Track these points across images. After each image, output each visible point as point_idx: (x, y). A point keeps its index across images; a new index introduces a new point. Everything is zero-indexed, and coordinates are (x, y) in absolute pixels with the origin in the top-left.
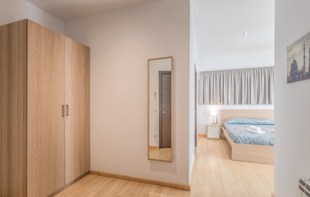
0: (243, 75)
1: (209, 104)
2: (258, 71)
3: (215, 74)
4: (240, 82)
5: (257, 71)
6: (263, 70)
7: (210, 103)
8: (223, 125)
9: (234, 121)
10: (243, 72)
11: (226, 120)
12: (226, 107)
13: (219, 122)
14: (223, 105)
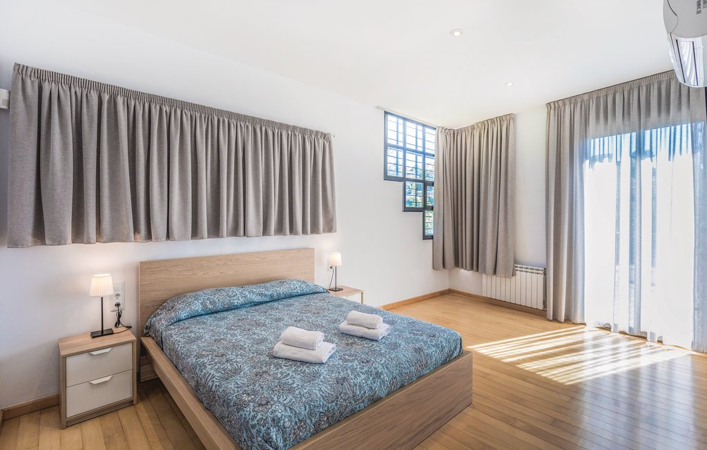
0: (224, 132)
1: (73, 242)
2: (264, 129)
3: (106, 97)
4: (212, 157)
5: (261, 130)
6: (277, 131)
7: (79, 234)
8: (147, 328)
9: (197, 307)
10: (224, 121)
11: (161, 305)
12: (158, 250)
13: (130, 316)
14: (150, 243)
